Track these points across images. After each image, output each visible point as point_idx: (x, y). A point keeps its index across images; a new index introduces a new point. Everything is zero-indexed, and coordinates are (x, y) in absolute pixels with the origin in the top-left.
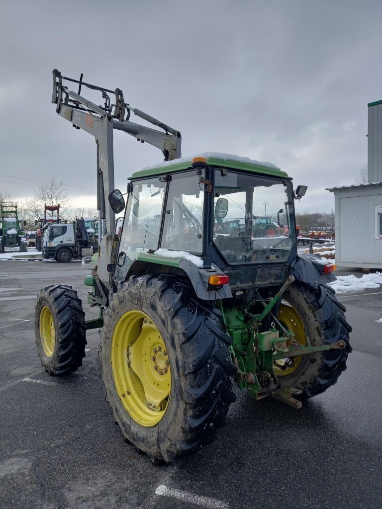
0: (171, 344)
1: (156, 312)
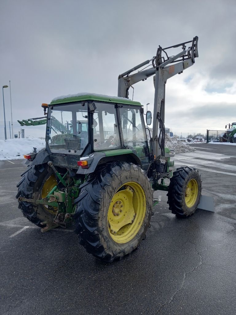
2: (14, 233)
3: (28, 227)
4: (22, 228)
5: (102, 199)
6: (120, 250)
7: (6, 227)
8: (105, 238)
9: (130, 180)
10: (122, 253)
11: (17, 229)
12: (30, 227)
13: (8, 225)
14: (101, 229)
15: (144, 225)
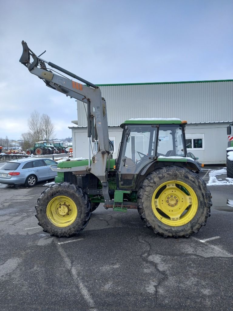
0: (199, 189)
1: (189, 179)
2: (216, 239)
3: (201, 241)
4: (207, 242)
7: (223, 248)
11: (212, 242)
12: (199, 240)
13: (220, 250)
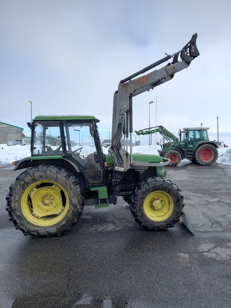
5: (14, 188)
6: (34, 230)
8: (17, 216)
9: (47, 179)
10: (36, 232)
14: (13, 209)
15: (66, 219)
